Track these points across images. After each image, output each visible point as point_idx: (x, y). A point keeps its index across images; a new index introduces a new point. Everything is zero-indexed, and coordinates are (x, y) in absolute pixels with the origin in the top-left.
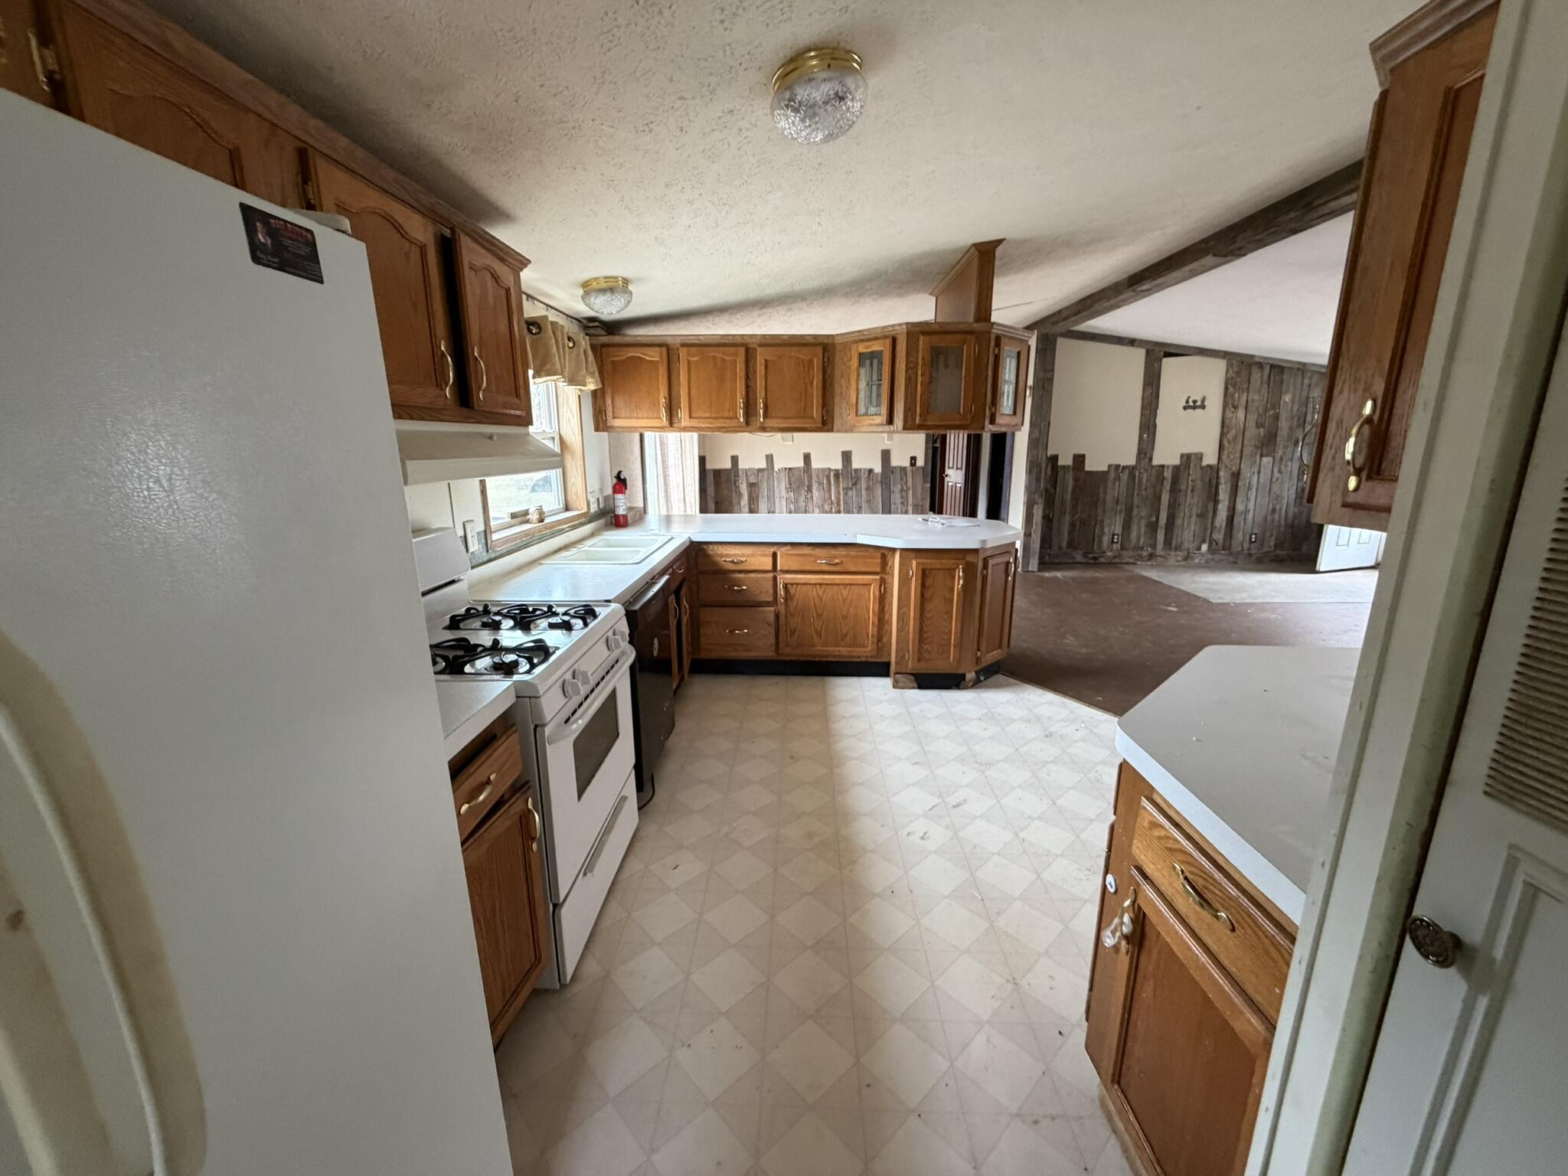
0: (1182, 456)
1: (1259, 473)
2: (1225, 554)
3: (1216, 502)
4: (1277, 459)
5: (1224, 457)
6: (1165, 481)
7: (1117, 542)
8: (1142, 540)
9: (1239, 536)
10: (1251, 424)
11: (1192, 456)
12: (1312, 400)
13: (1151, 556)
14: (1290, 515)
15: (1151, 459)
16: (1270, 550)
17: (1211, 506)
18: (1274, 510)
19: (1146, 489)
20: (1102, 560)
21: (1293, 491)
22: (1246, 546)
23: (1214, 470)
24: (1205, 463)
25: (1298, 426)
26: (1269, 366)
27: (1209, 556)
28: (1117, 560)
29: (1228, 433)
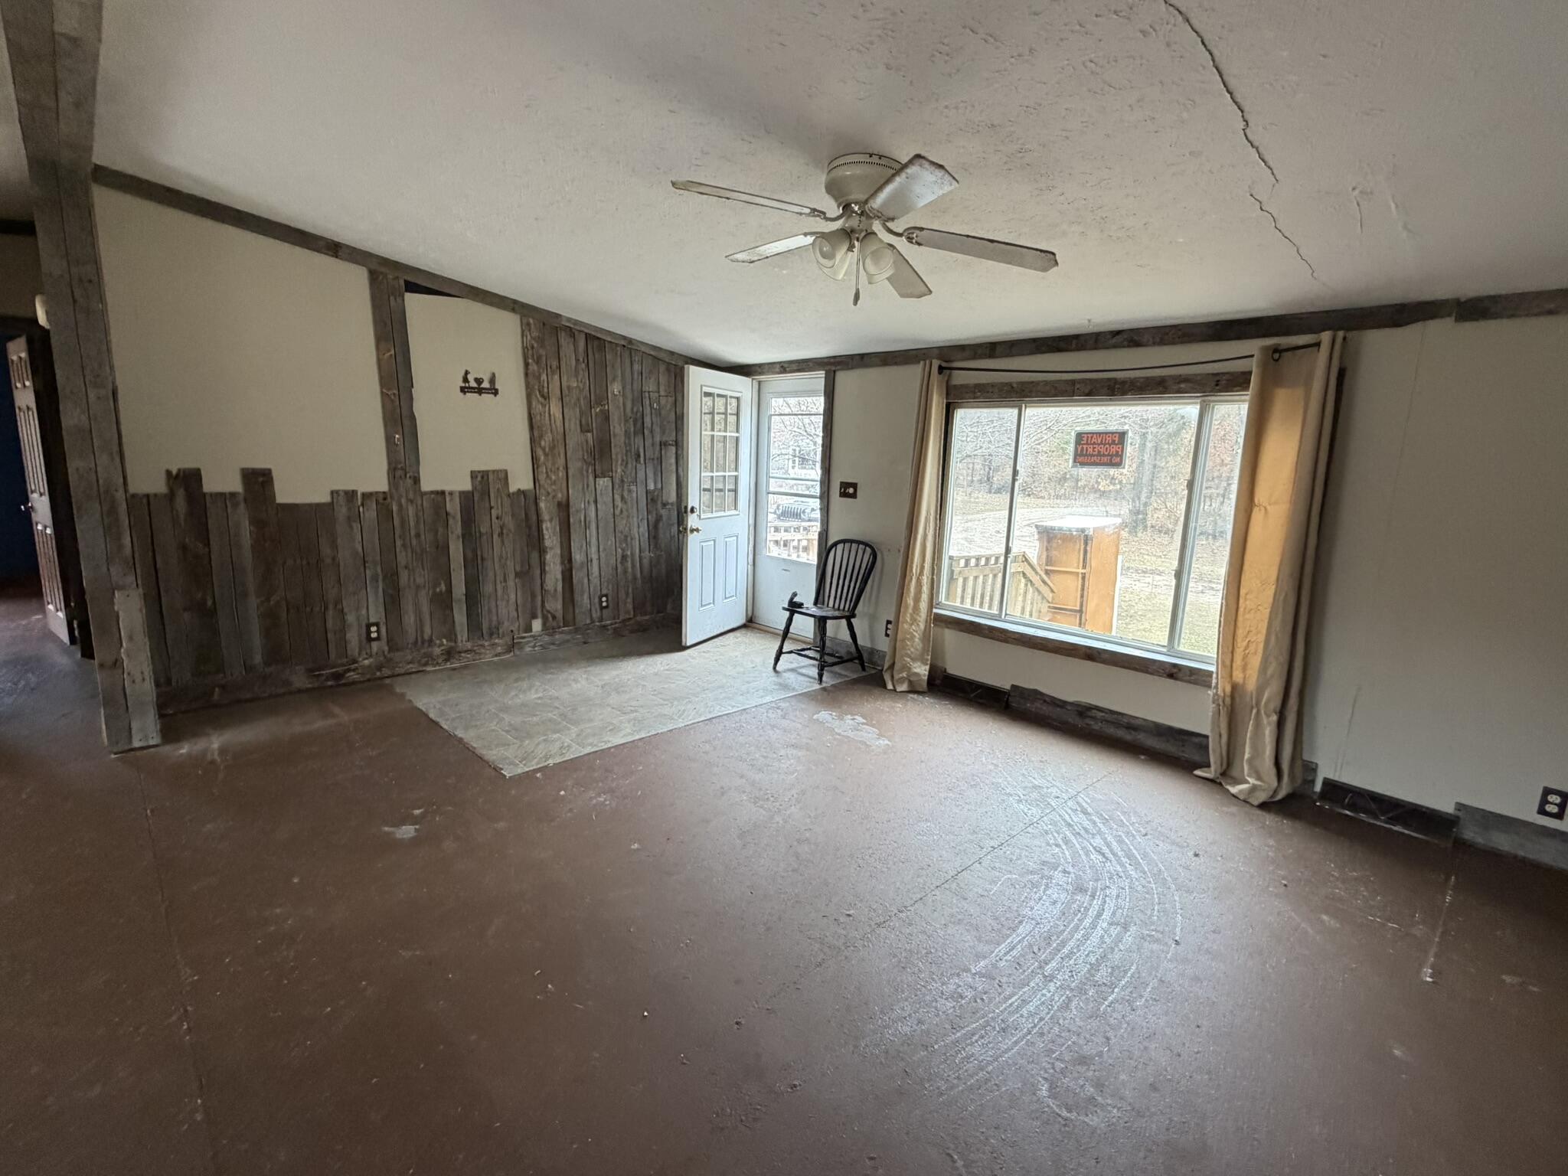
0: (474, 475)
1: (596, 502)
2: (570, 632)
3: (542, 551)
4: (617, 481)
5: (542, 477)
6: (451, 521)
7: (378, 639)
8: (427, 631)
9: (584, 600)
10: (573, 426)
11: (491, 477)
12: (647, 394)
13: (449, 654)
14: (646, 562)
15: (416, 480)
16: (628, 616)
17: (535, 555)
18: (624, 557)
19: (418, 535)
20: (352, 676)
21: (644, 528)
22: (596, 615)
23: (528, 501)
24: (513, 488)
25: (635, 433)
26: (583, 336)
27: (547, 638)
28: (386, 672)
29: (541, 437)
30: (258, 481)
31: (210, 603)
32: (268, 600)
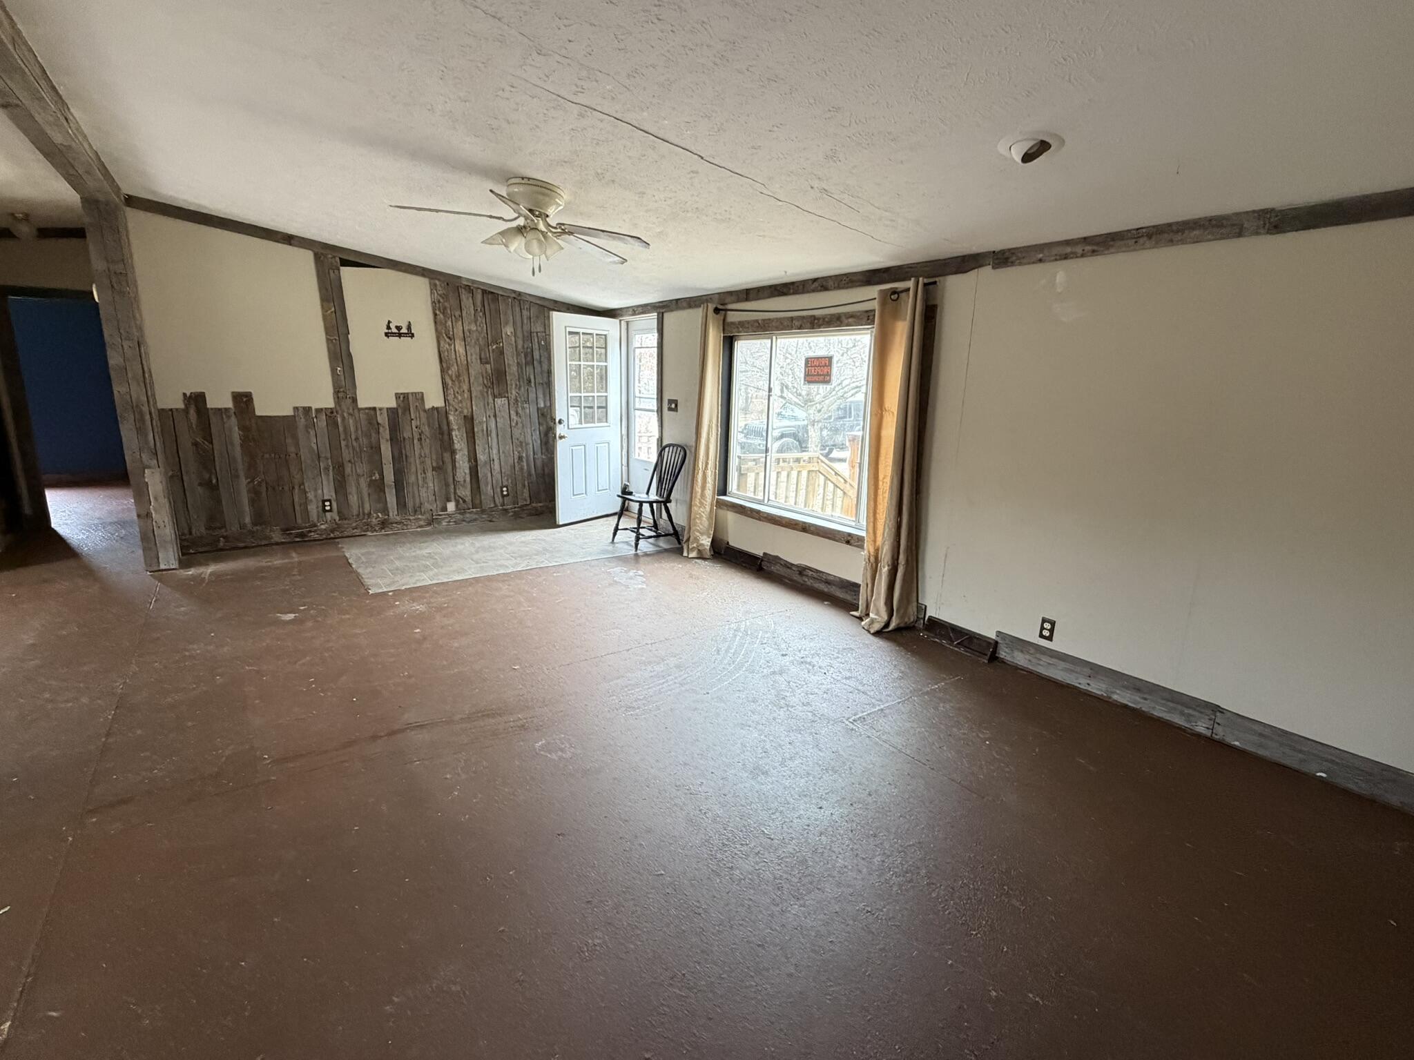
0: (397, 396)
1: (495, 416)
2: (476, 513)
3: (453, 452)
4: (512, 402)
5: (450, 398)
6: (381, 429)
7: (330, 511)
8: (367, 506)
9: (487, 490)
10: (474, 358)
11: (410, 396)
12: (535, 334)
13: (384, 524)
14: (539, 463)
15: (354, 400)
16: (525, 503)
17: (447, 456)
18: (520, 458)
19: (357, 439)
20: (314, 535)
21: (536, 436)
22: (499, 500)
23: (439, 415)
24: (428, 405)
25: (527, 364)
26: (479, 291)
27: (459, 517)
28: (337, 533)
29: (448, 368)
30: (243, 401)
31: (214, 481)
32: (252, 481)
